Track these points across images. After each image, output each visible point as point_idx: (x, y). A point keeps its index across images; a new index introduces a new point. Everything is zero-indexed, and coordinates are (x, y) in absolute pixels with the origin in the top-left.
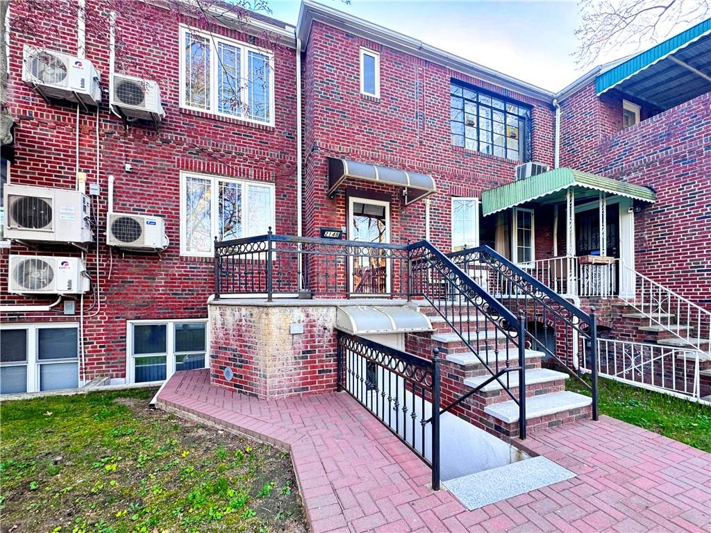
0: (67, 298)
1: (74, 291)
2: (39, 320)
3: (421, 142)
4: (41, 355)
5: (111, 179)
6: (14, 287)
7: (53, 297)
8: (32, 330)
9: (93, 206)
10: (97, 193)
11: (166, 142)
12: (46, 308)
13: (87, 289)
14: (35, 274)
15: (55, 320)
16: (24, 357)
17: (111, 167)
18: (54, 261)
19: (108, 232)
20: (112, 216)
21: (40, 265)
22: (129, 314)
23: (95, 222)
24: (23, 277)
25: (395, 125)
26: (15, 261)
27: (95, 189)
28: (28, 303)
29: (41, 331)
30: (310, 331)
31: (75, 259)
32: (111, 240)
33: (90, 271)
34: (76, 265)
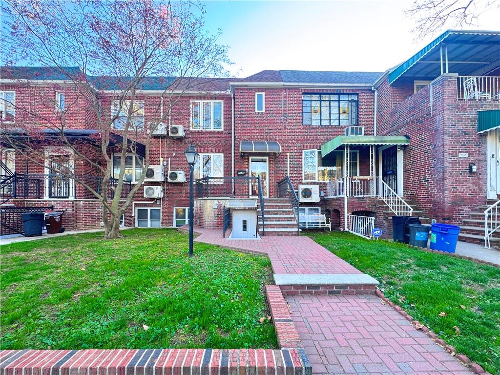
0: (158, 199)
1: (159, 197)
2: (151, 206)
3: (285, 127)
4: (151, 218)
5: (169, 159)
6: (145, 196)
7: (154, 199)
8: (149, 209)
9: (165, 169)
10: (166, 164)
11: (185, 144)
12: (152, 202)
13: (163, 196)
14: (150, 192)
15: (155, 206)
16: (147, 218)
17: (170, 155)
18: (154, 187)
19: (168, 177)
20: (169, 172)
21: (151, 189)
22: (174, 204)
23: (165, 175)
24: (147, 193)
25: (272, 122)
26: (146, 187)
27: (165, 163)
28: (148, 201)
29: (151, 209)
30: (220, 208)
31: (160, 186)
32: (169, 180)
33: (164, 190)
34: (160, 188)
